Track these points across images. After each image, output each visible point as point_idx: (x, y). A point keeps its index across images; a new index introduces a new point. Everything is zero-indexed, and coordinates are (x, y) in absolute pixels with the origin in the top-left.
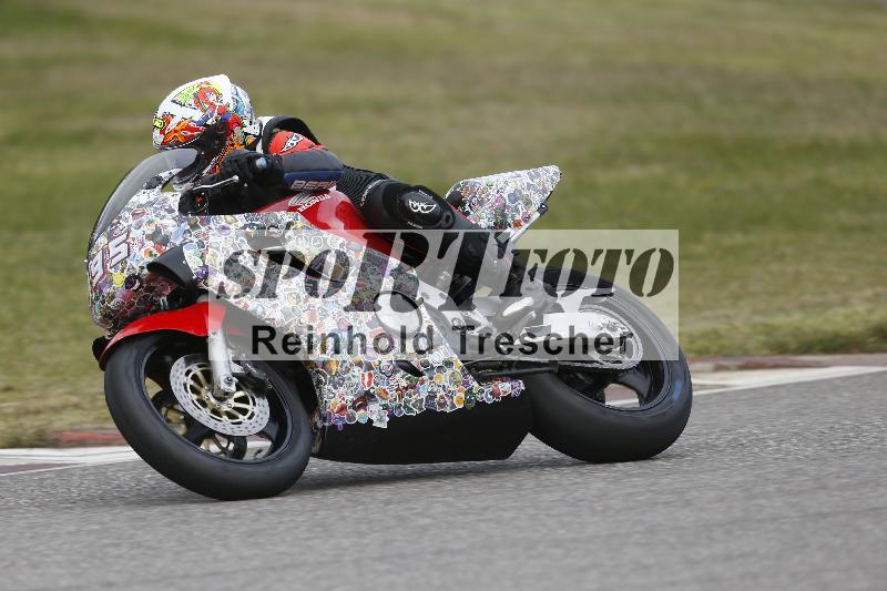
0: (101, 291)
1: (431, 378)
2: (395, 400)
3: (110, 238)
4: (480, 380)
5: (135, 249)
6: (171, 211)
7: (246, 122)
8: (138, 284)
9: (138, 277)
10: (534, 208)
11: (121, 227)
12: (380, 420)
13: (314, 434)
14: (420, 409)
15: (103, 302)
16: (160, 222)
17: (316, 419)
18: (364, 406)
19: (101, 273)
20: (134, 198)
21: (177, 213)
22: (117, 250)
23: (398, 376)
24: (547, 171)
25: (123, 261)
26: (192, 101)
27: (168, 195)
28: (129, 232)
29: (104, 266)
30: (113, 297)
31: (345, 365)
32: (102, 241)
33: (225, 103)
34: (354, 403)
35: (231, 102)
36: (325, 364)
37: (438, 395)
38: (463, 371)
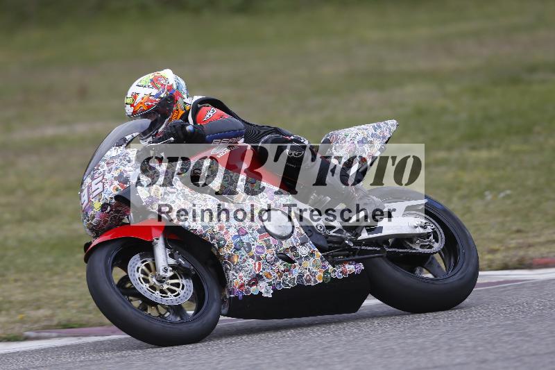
0: (87, 213)
1: (300, 265)
2: (276, 279)
3: (93, 179)
4: (334, 264)
5: (107, 186)
6: (130, 161)
8: (109, 209)
9: (109, 204)
11: (99, 171)
12: (267, 292)
13: (223, 302)
14: (294, 284)
15: (88, 220)
16: (123, 168)
17: (226, 293)
18: (256, 284)
19: (86, 202)
20: (109, 153)
21: (134, 162)
22: (96, 187)
23: (278, 264)
24: (387, 124)
25: (100, 194)
26: (150, 84)
27: (129, 150)
28: (104, 175)
29: (89, 198)
30: (94, 217)
31: (243, 258)
32: (88, 180)
33: (170, 83)
34: (250, 281)
35: (174, 84)
36: (230, 257)
37: (305, 275)
38: (321, 259)
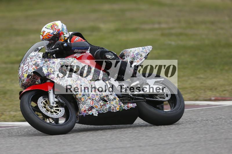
0: (21, 79)
1: (110, 103)
2: (100, 108)
3: (24, 65)
4: (124, 103)
5: (30, 68)
6: (40, 57)
7: (65, 34)
8: (30, 77)
9: (30, 75)
10: (143, 57)
11: (27, 62)
12: (96, 114)
13: (77, 117)
14: (107, 111)
15: (21, 82)
16: (37, 60)
17: (78, 114)
18: (91, 110)
19: (21, 74)
20: (31, 54)
21: (41, 58)
22: (25, 68)
23: (100, 102)
24: (148, 47)
25: (27, 71)
26: (50, 28)
27: (40, 53)
28: (29, 63)
29: (22, 72)
30: (24, 80)
31: (86, 99)
32: (22, 65)
33: (59, 28)
34: (88, 109)
35: (61, 28)
36: (80, 99)
37: (112, 107)
38: (119, 101)
